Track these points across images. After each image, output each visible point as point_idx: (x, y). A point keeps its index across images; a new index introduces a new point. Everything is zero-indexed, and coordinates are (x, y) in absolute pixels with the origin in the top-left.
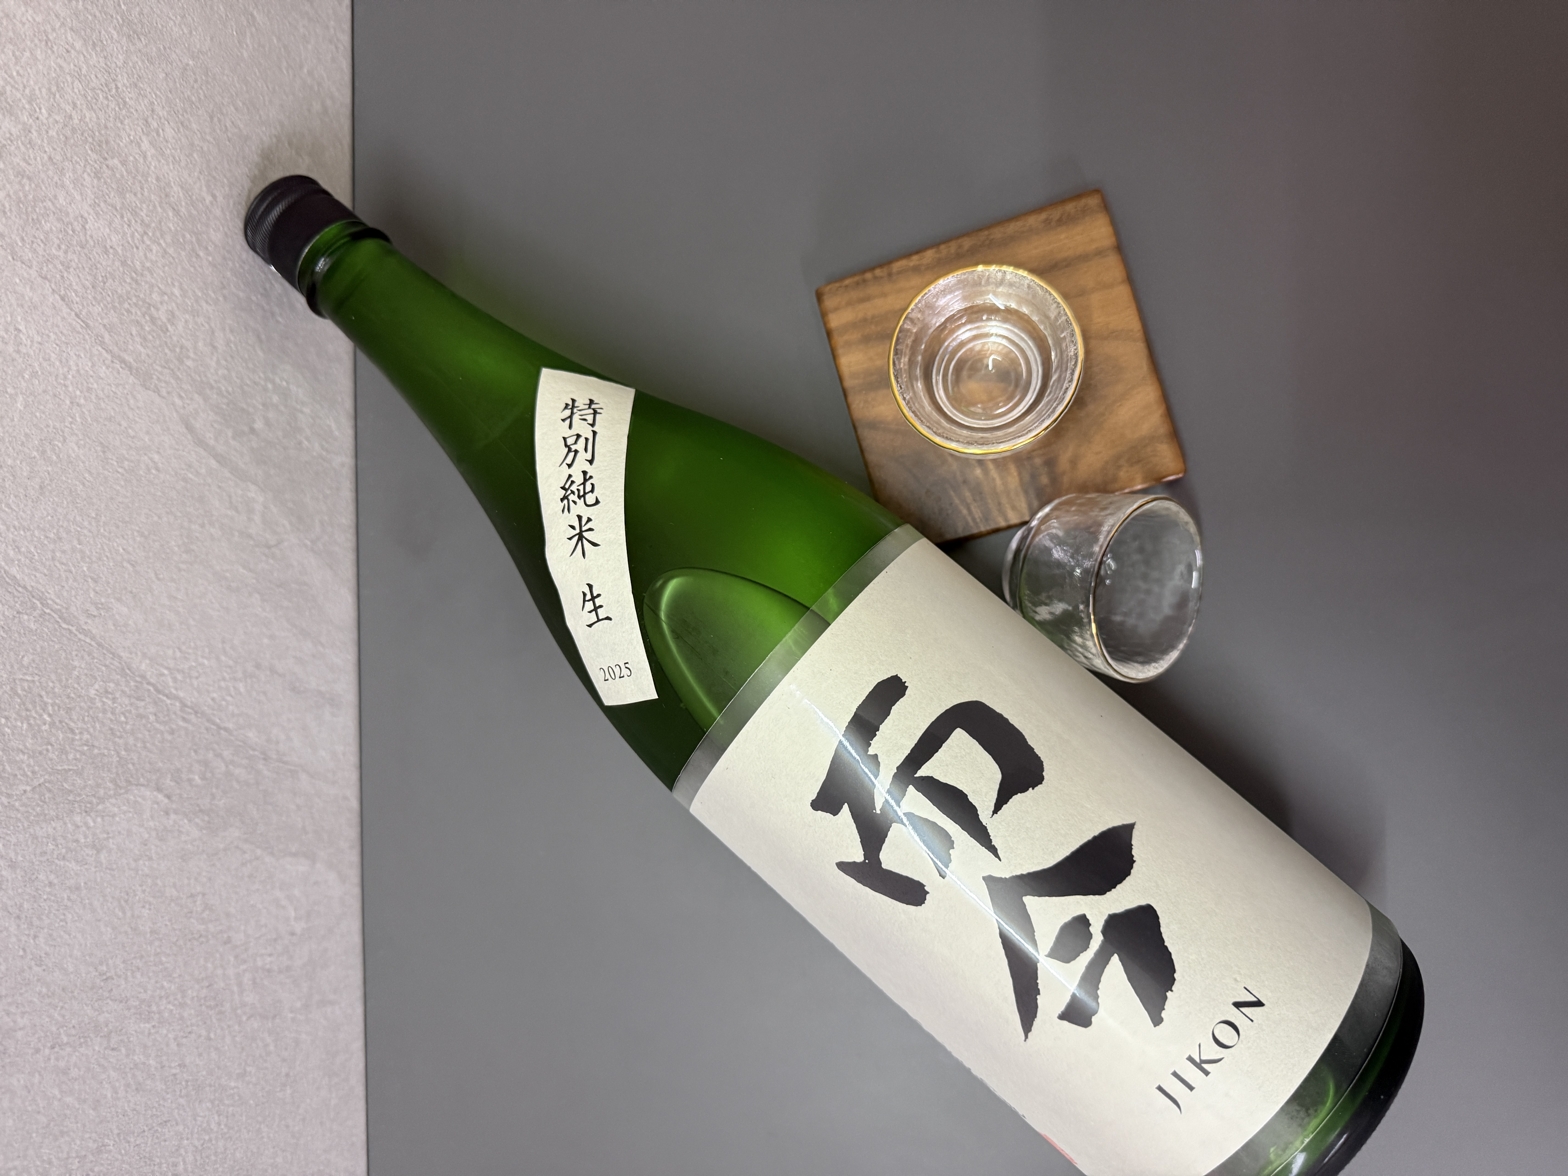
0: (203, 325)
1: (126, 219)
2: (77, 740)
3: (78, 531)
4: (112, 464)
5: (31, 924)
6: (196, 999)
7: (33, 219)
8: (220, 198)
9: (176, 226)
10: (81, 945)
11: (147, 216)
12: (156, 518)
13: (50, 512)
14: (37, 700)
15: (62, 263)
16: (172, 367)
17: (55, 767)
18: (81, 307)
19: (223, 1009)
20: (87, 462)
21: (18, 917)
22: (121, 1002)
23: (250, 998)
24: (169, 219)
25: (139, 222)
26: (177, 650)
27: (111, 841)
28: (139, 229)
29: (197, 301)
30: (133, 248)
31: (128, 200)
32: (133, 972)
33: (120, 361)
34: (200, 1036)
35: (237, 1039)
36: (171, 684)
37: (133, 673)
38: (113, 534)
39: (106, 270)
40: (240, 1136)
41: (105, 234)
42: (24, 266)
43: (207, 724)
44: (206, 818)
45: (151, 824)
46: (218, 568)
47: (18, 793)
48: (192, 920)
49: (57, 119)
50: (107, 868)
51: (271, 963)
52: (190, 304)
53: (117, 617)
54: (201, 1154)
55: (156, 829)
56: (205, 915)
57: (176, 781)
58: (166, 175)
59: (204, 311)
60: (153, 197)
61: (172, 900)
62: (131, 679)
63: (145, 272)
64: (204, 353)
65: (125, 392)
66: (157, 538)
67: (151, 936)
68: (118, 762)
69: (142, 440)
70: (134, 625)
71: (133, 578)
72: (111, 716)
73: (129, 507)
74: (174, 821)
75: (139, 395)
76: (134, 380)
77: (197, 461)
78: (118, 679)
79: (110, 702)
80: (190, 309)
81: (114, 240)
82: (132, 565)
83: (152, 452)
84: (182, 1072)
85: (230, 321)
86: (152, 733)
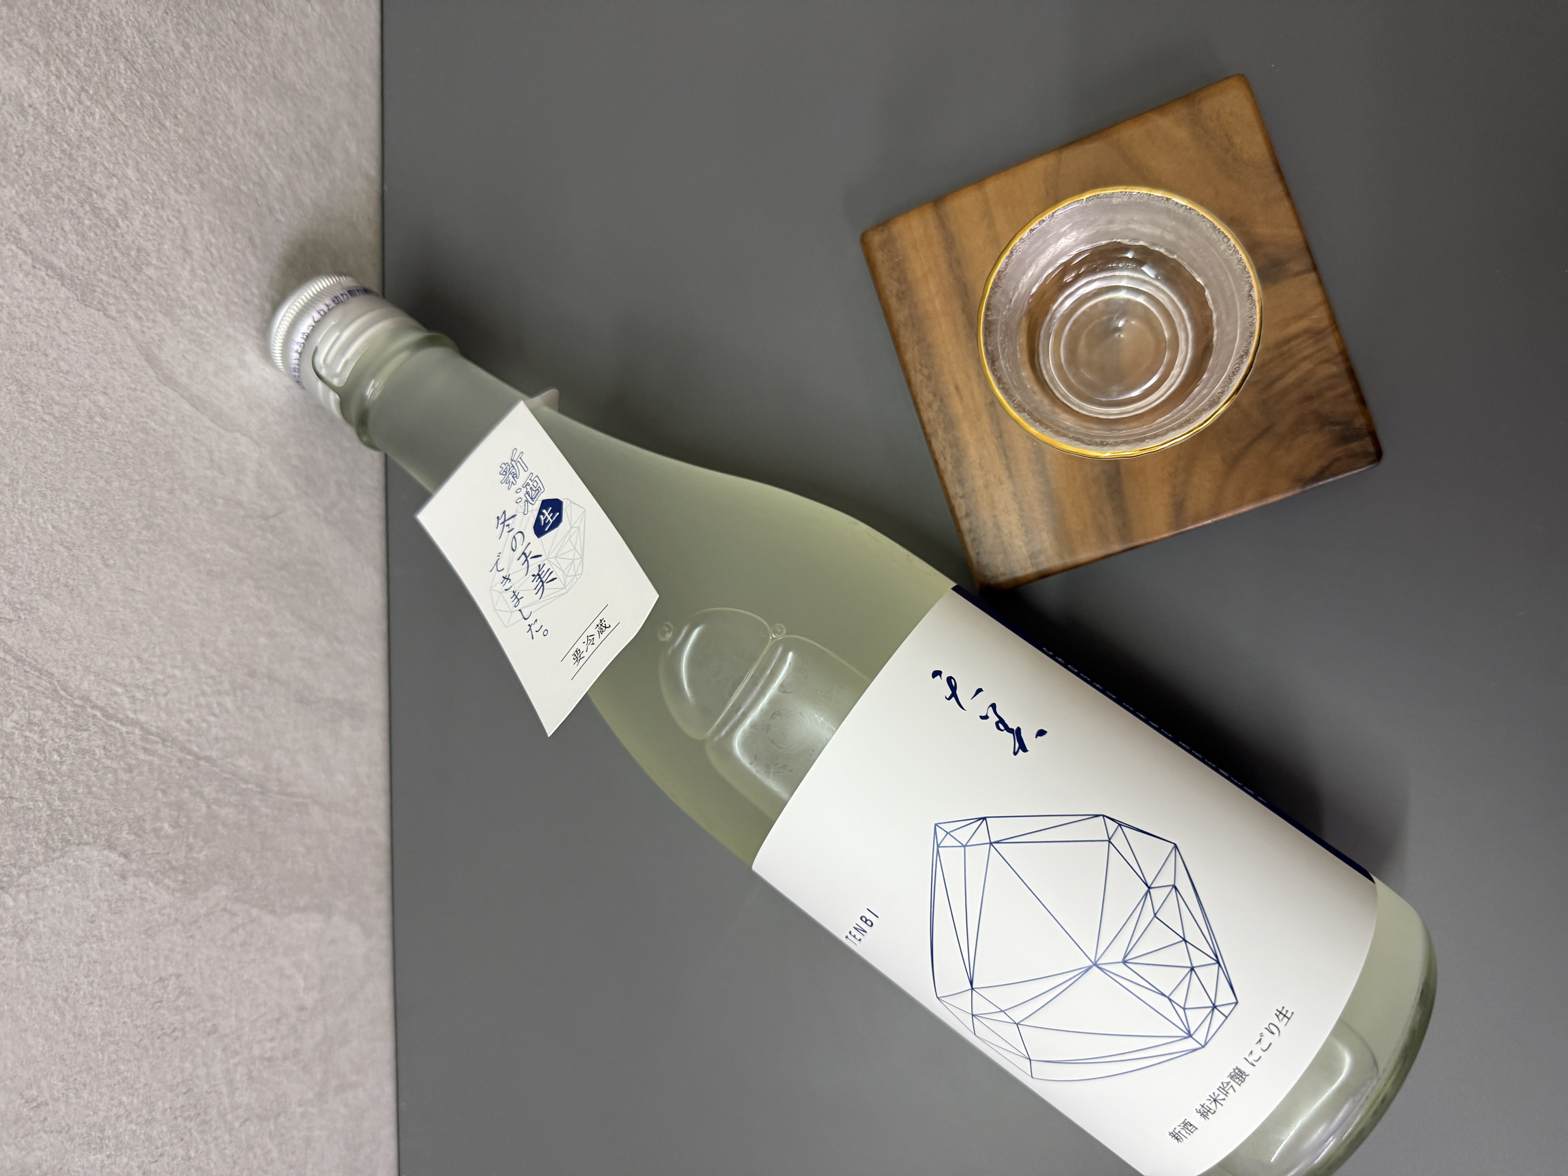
0: (169, 220)
1: (53, 68)
4: (35, 410)
6: (169, 1111)
8: (195, 50)
9: (129, 81)
11: (85, 65)
12: (102, 483)
16: (125, 278)
19: (208, 1118)
22: (60, 1132)
23: (245, 1097)
24: (120, 73)
25: (75, 73)
26: (135, 660)
27: (41, 923)
28: (75, 84)
29: (161, 187)
30: (64, 109)
31: (56, 43)
32: (77, 1091)
33: (44, 266)
34: (175, 1157)
35: (227, 1152)
36: (128, 706)
37: (72, 695)
38: (37, 507)
39: (23, 137)
43: (180, 755)
44: (181, 877)
45: (101, 893)
46: (194, 547)
48: (162, 1011)
50: (35, 960)
51: (272, 1049)
52: (151, 191)
53: (45, 619)
55: (107, 900)
56: (180, 1002)
57: (135, 834)
58: (115, 12)
59: (173, 202)
60: (95, 40)
61: (133, 990)
62: (67, 703)
63: (83, 144)
64: (173, 259)
65: (54, 309)
66: (105, 510)
67: (102, 1040)
68: (50, 816)
69: (81, 376)
70: (71, 631)
71: (69, 566)
72: (38, 756)
73: (61, 470)
74: (134, 886)
75: (75, 315)
76: (67, 293)
77: (163, 405)
78: (48, 704)
79: (36, 737)
80: (151, 198)
81: (35, 95)
82: (65, 547)
83: (95, 393)
85: (210, 218)
86: (100, 773)
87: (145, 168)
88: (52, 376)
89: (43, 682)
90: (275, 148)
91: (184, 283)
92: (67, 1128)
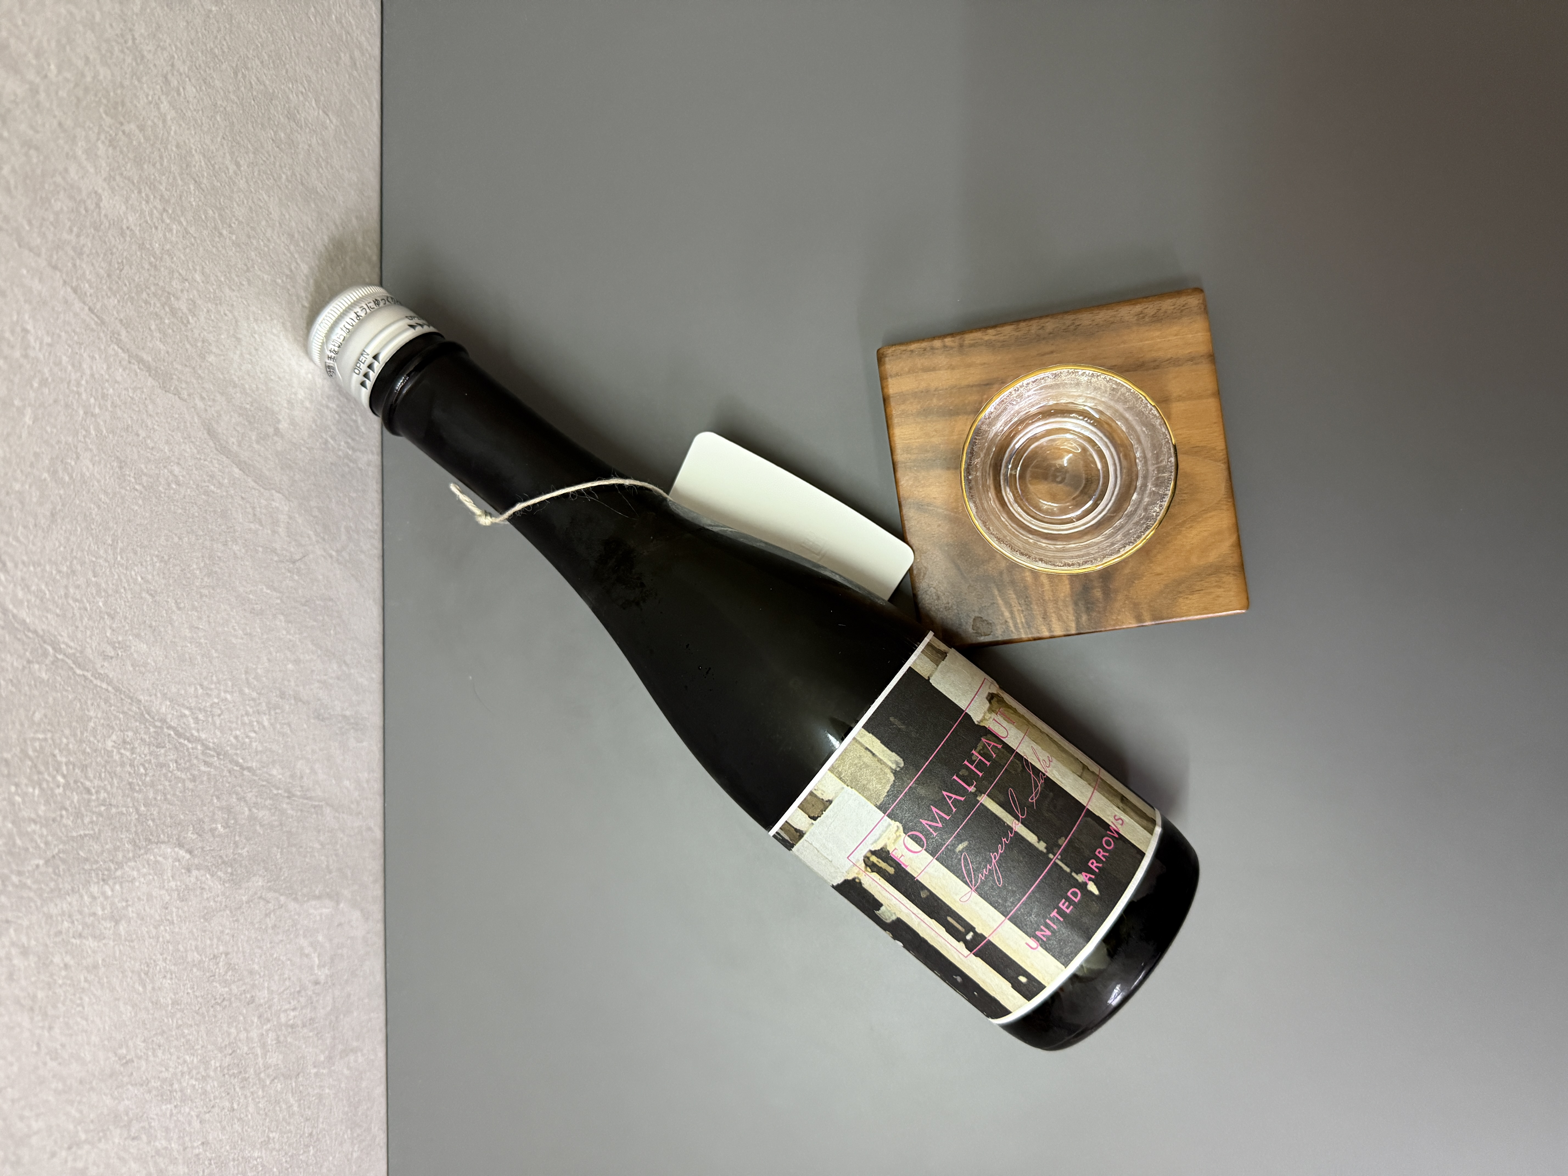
0: (225, 314)
1: (143, 195)
2: (94, 801)
3: (93, 562)
4: (130, 481)
5: (45, 1015)
6: (219, 1069)
7: (41, 198)
8: (244, 168)
9: (197, 200)
10: (99, 1030)
11: (166, 190)
12: (176, 539)
13: (63, 542)
14: (50, 760)
15: (74, 249)
16: (193, 365)
17: (70, 834)
18: (95, 300)
19: (247, 1076)
20: (102, 482)
21: (32, 1009)
22: (142, 1085)
23: (275, 1058)
24: (190, 193)
25: (159, 197)
26: (198, 687)
27: (130, 909)
28: (159, 206)
29: (219, 286)
30: (151, 228)
31: (146, 173)
32: (154, 1050)
33: (137, 361)
34: (223, 1109)
35: (260, 1105)
36: (193, 726)
37: (153, 718)
38: (130, 562)
39: (123, 255)
41: (121, 213)
42: (32, 254)
43: (230, 766)
44: (229, 870)
45: (173, 884)
46: (241, 589)
47: (30, 868)
48: (215, 984)
49: (68, 75)
50: (126, 940)
51: (295, 1017)
52: (212, 290)
53: (135, 655)
55: (177, 890)
56: (228, 976)
57: (197, 834)
58: (187, 141)
59: (228, 299)
60: (173, 168)
61: (194, 965)
62: (150, 725)
63: (165, 256)
64: (227, 346)
65: (143, 396)
66: (178, 562)
67: (172, 1007)
68: (138, 819)
69: (162, 450)
70: (153, 664)
71: (153, 610)
72: (129, 769)
73: (148, 530)
74: (196, 877)
75: (158, 399)
76: (153, 382)
77: (220, 471)
78: (136, 727)
79: (128, 754)
80: (212, 296)
81: (130, 219)
82: (151, 595)
83: (172, 464)
84: (205, 1151)
85: (254, 309)
86: (173, 782)
89: (134, 708)
90: (302, 244)
91: (235, 366)
92: (146, 1082)
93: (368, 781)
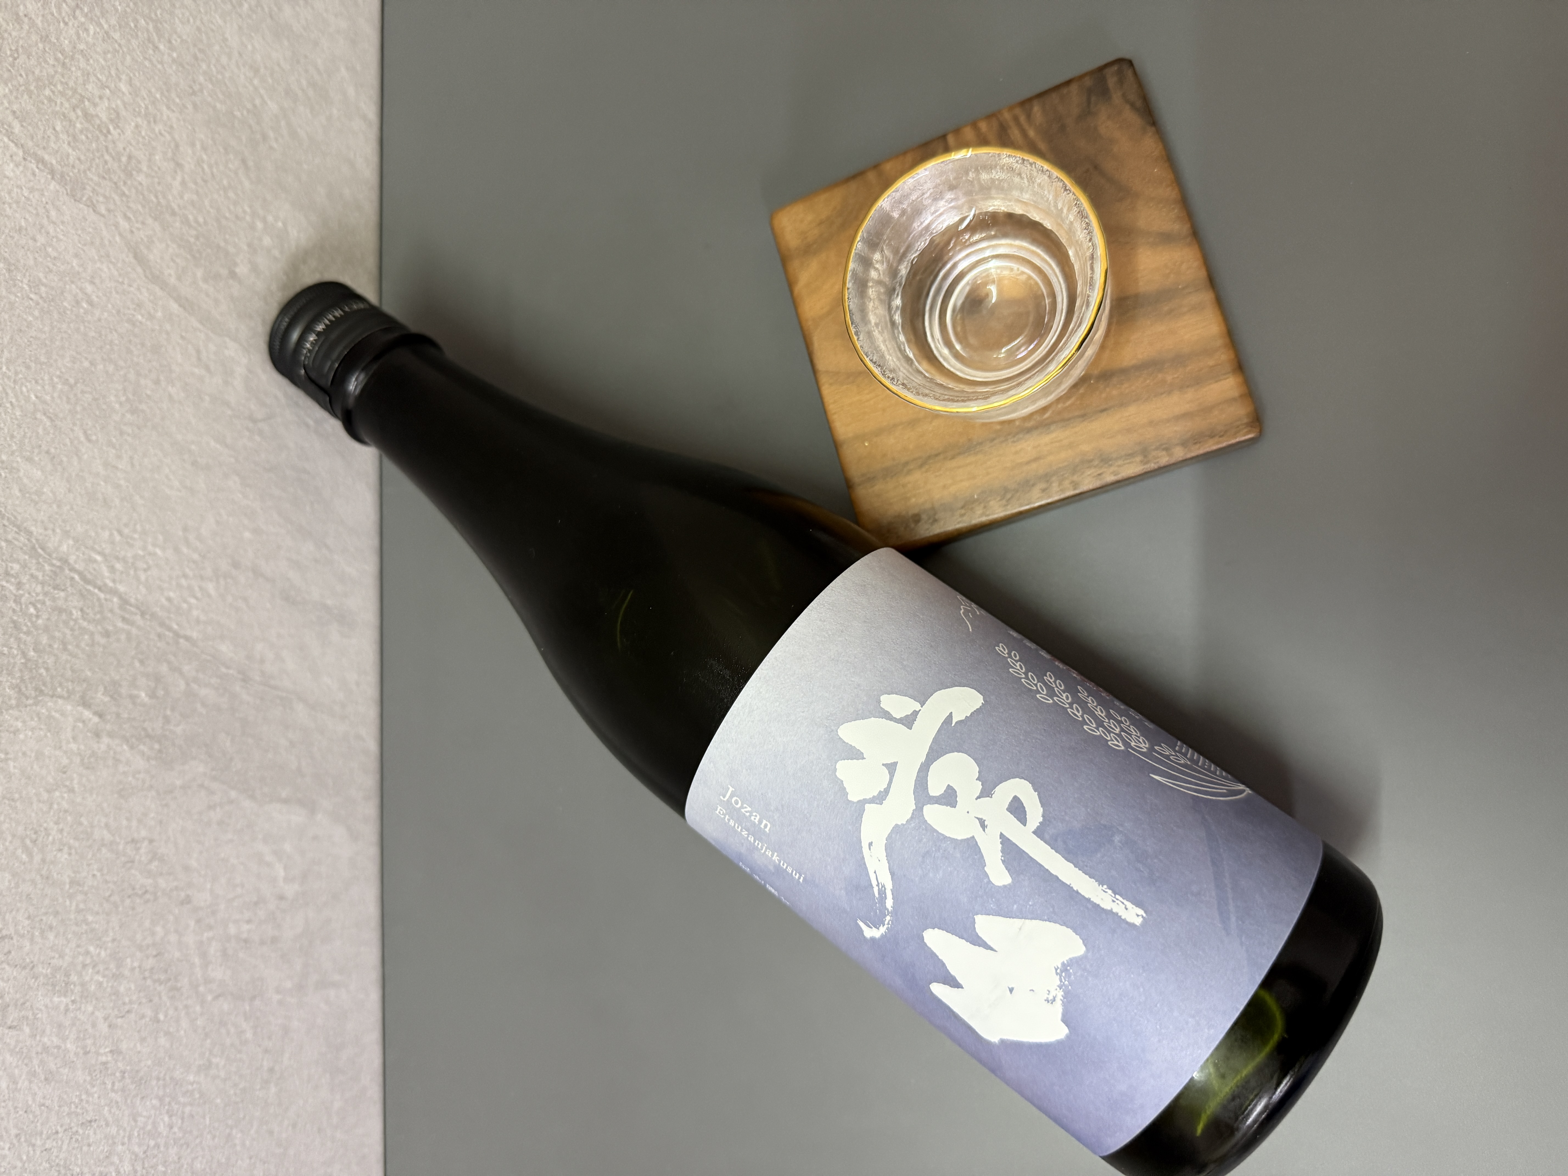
0: (161, 134)
4: (22, 288)
6: (137, 970)
9: (124, 5)
12: (86, 364)
16: (115, 181)
19: (179, 985)
22: (24, 968)
23: (218, 973)
26: (115, 533)
27: (11, 764)
29: (153, 103)
30: (59, 22)
32: (42, 932)
33: (35, 160)
34: (143, 1017)
35: (199, 1023)
37: (50, 555)
38: (20, 376)
39: (17, 42)
40: (201, 1142)
43: (159, 630)
44: (157, 746)
45: (73, 746)
46: (179, 437)
48: (133, 871)
51: (249, 931)
53: (25, 480)
54: (143, 1163)
55: (80, 754)
56: (152, 866)
57: (112, 697)
59: (165, 118)
61: (103, 845)
62: (45, 562)
63: (77, 56)
64: (164, 169)
65: (44, 199)
66: (88, 389)
67: (71, 887)
68: (25, 664)
69: (68, 263)
70: (51, 495)
71: (51, 436)
72: (14, 605)
73: (46, 345)
74: (108, 746)
75: (64, 207)
76: (58, 187)
77: (151, 301)
78: (25, 560)
79: (12, 588)
80: (143, 111)
82: (48, 417)
83: (82, 280)
84: (116, 1061)
85: (202, 136)
86: (76, 633)
87: (138, 84)
88: (41, 260)
89: (22, 539)
90: (270, 81)
91: (174, 192)
92: (31, 965)
93: (358, 684)
